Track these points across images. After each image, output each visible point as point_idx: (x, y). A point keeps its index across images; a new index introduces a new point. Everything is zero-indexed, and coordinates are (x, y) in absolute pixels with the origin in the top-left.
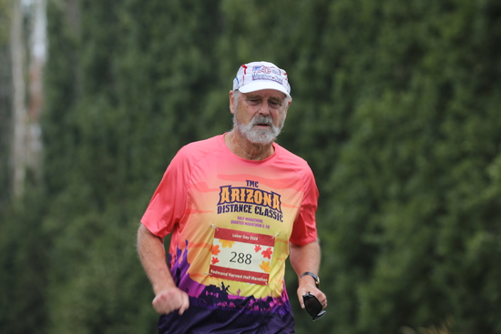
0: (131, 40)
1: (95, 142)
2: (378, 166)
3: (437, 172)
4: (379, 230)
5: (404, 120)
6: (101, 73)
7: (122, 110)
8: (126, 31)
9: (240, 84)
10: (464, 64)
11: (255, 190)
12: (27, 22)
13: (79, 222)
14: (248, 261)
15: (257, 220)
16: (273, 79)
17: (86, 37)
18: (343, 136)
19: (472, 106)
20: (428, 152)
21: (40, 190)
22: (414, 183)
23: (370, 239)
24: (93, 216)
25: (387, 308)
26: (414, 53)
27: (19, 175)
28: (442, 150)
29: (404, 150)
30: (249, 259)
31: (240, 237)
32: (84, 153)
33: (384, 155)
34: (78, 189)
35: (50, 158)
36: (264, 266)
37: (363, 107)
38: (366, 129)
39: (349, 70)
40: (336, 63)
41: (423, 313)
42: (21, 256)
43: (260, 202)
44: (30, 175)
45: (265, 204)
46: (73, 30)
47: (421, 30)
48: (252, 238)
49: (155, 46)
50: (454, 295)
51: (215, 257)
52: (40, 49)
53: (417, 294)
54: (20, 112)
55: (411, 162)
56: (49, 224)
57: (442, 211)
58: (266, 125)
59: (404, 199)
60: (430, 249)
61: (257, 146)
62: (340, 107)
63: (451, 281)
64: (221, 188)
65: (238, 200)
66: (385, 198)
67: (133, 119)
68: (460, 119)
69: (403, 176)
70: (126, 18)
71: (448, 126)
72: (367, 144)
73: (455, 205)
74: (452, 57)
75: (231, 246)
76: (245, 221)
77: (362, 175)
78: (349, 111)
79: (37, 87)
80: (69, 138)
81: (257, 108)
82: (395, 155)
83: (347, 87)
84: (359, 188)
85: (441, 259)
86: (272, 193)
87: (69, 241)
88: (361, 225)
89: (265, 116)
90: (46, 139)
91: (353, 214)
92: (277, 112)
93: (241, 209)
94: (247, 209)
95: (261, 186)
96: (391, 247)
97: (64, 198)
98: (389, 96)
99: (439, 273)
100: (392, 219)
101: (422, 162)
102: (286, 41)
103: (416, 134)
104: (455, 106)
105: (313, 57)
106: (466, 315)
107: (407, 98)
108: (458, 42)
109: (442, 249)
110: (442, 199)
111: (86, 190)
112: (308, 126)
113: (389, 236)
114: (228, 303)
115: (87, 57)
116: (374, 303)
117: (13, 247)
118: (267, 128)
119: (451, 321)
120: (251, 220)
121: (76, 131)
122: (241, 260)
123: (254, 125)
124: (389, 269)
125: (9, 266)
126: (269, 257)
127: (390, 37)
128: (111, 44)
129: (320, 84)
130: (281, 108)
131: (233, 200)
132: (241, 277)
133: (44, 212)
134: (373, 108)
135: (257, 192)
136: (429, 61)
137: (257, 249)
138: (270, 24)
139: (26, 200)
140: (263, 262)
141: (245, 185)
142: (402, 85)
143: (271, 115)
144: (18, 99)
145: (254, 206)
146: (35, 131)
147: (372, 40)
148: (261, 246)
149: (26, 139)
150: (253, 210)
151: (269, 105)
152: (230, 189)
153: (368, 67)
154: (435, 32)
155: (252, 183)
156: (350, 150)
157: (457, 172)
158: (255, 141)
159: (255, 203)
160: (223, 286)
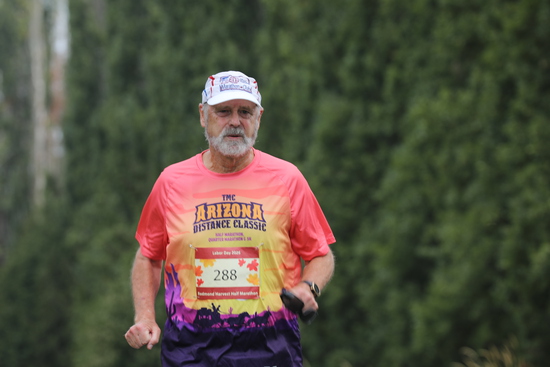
0: (162, 34)
1: (123, 147)
2: (433, 171)
3: (499, 178)
4: (435, 242)
5: (462, 121)
6: (129, 71)
7: (152, 111)
8: (156, 25)
9: (209, 96)
10: (528, 59)
11: (232, 204)
12: (47, 15)
13: (106, 234)
14: (233, 277)
15: (237, 234)
16: (242, 89)
17: (113, 31)
18: (395, 139)
19: (536, 105)
20: (488, 155)
21: (63, 200)
22: (473, 190)
23: (424, 251)
24: (121, 228)
25: (443, 327)
26: (473, 47)
27: (40, 183)
28: (504, 153)
29: (462, 154)
30: (234, 275)
31: (221, 253)
32: (111, 158)
33: (441, 160)
34: (105, 198)
35: (73, 164)
36: (252, 279)
37: (416, 108)
38: (421, 131)
39: (401, 66)
40: (387, 59)
41: (484, 333)
42: (42, 272)
43: (238, 215)
44: (51, 183)
45: (244, 216)
46: (98, 24)
47: (480, 21)
48: (234, 253)
49: (188, 41)
50: (518, 313)
51: (199, 278)
52: (62, 45)
53: (476, 313)
54: (40, 114)
55: (470, 166)
56: (73, 237)
57: (504, 221)
58: (237, 136)
59: (462, 208)
60: (492, 263)
61: (231, 158)
62: (391, 107)
63: (514, 297)
64: (197, 207)
65: (214, 216)
66: (442, 206)
67: (164, 121)
68: (523, 119)
69: (462, 183)
70: (156, 11)
71: (510, 128)
72: (421, 148)
73: (518, 214)
74: (515, 51)
75: (212, 265)
76: (224, 237)
77: (417, 181)
78: (401, 111)
79: (59, 87)
80: (94, 142)
81: (227, 120)
82: (452, 159)
83: (399, 85)
84: (412, 196)
85: (503, 274)
86: (252, 205)
87: (94, 256)
88: (415, 237)
89: (236, 127)
90: (69, 143)
91: (406, 224)
92: (248, 121)
93: (218, 225)
94: (225, 224)
95: (238, 199)
96: (448, 260)
97: (89, 208)
98: (445, 94)
99: (501, 290)
100: (449, 230)
101: (482, 167)
102: (332, 34)
103: (475, 136)
104: (518, 105)
105: (361, 52)
106: (531, 336)
107: (466, 97)
108: (521, 35)
109: (504, 263)
110: (504, 207)
111: (113, 199)
112: (356, 128)
113: (446, 248)
114: (222, 323)
115: (113, 53)
116: (430, 323)
117: (34, 262)
118: (239, 139)
119: (514, 342)
120: (231, 234)
121: (102, 134)
122: (225, 277)
123: (224, 137)
124: (447, 285)
125: (29, 283)
126: (256, 269)
127: (446, 29)
128: (140, 39)
129: (369, 82)
130: (253, 118)
131: (209, 217)
132: (228, 294)
133: (67, 224)
134: (428, 108)
135: (234, 206)
136: (489, 55)
137: (241, 264)
138: (314, 16)
139: (48, 210)
140: (250, 276)
141: (221, 200)
142: (459, 83)
143: (242, 125)
144: (38, 99)
145: (232, 220)
146: (57, 135)
147: (427, 33)
148: (245, 259)
149: (48, 144)
150: (231, 224)
151: (240, 115)
152: (206, 206)
153: (422, 63)
154: (496, 24)
155: (228, 197)
156: (402, 154)
157: (520, 178)
158: (226, 153)
159: (233, 217)
160: (214, 307)
